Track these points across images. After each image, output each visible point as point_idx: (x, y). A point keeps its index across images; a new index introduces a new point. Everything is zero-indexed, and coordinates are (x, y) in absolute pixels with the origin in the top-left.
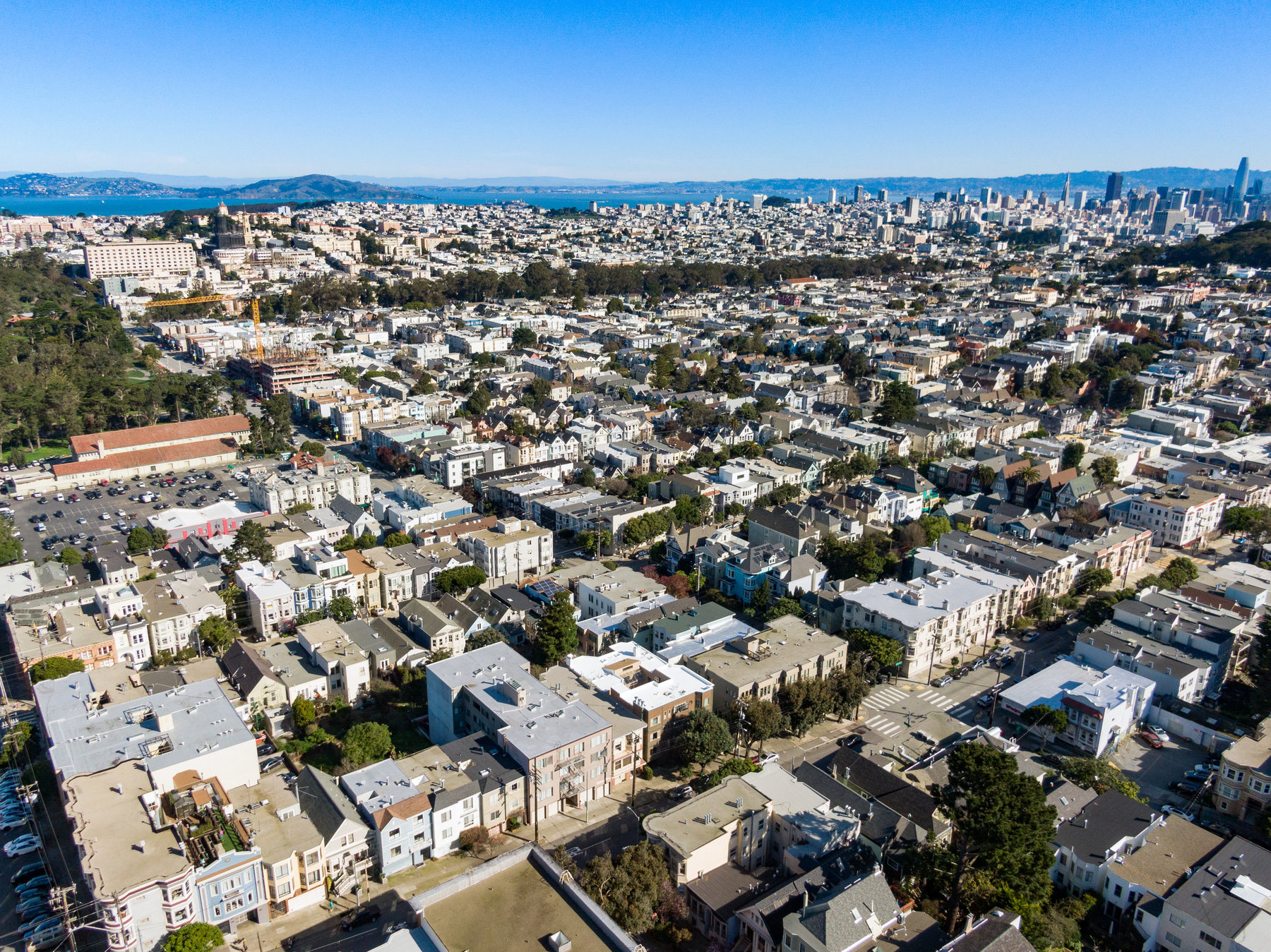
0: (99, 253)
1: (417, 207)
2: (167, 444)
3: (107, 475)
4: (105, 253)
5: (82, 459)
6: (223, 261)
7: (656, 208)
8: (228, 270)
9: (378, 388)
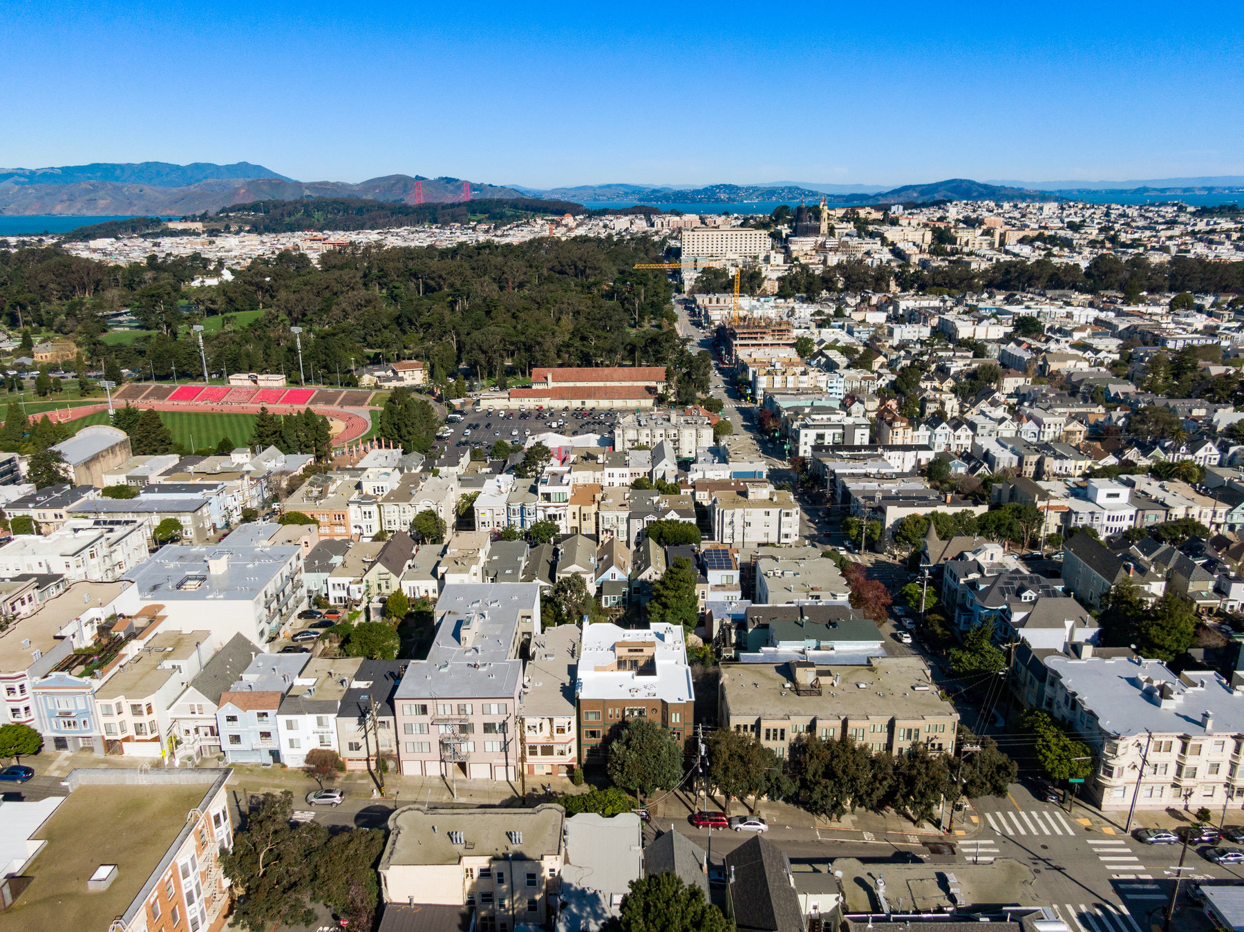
0: (691, 237)
1: (1037, 205)
2: (601, 384)
3: (546, 403)
4: (696, 237)
5: (534, 387)
6: (792, 247)
8: (794, 255)
9: (824, 360)
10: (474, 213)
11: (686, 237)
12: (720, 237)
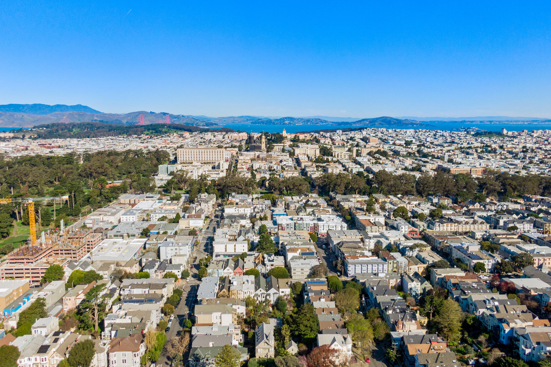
0: (182, 152)
7: (545, 132)
10: (149, 130)
11: (179, 152)
12: (198, 152)
